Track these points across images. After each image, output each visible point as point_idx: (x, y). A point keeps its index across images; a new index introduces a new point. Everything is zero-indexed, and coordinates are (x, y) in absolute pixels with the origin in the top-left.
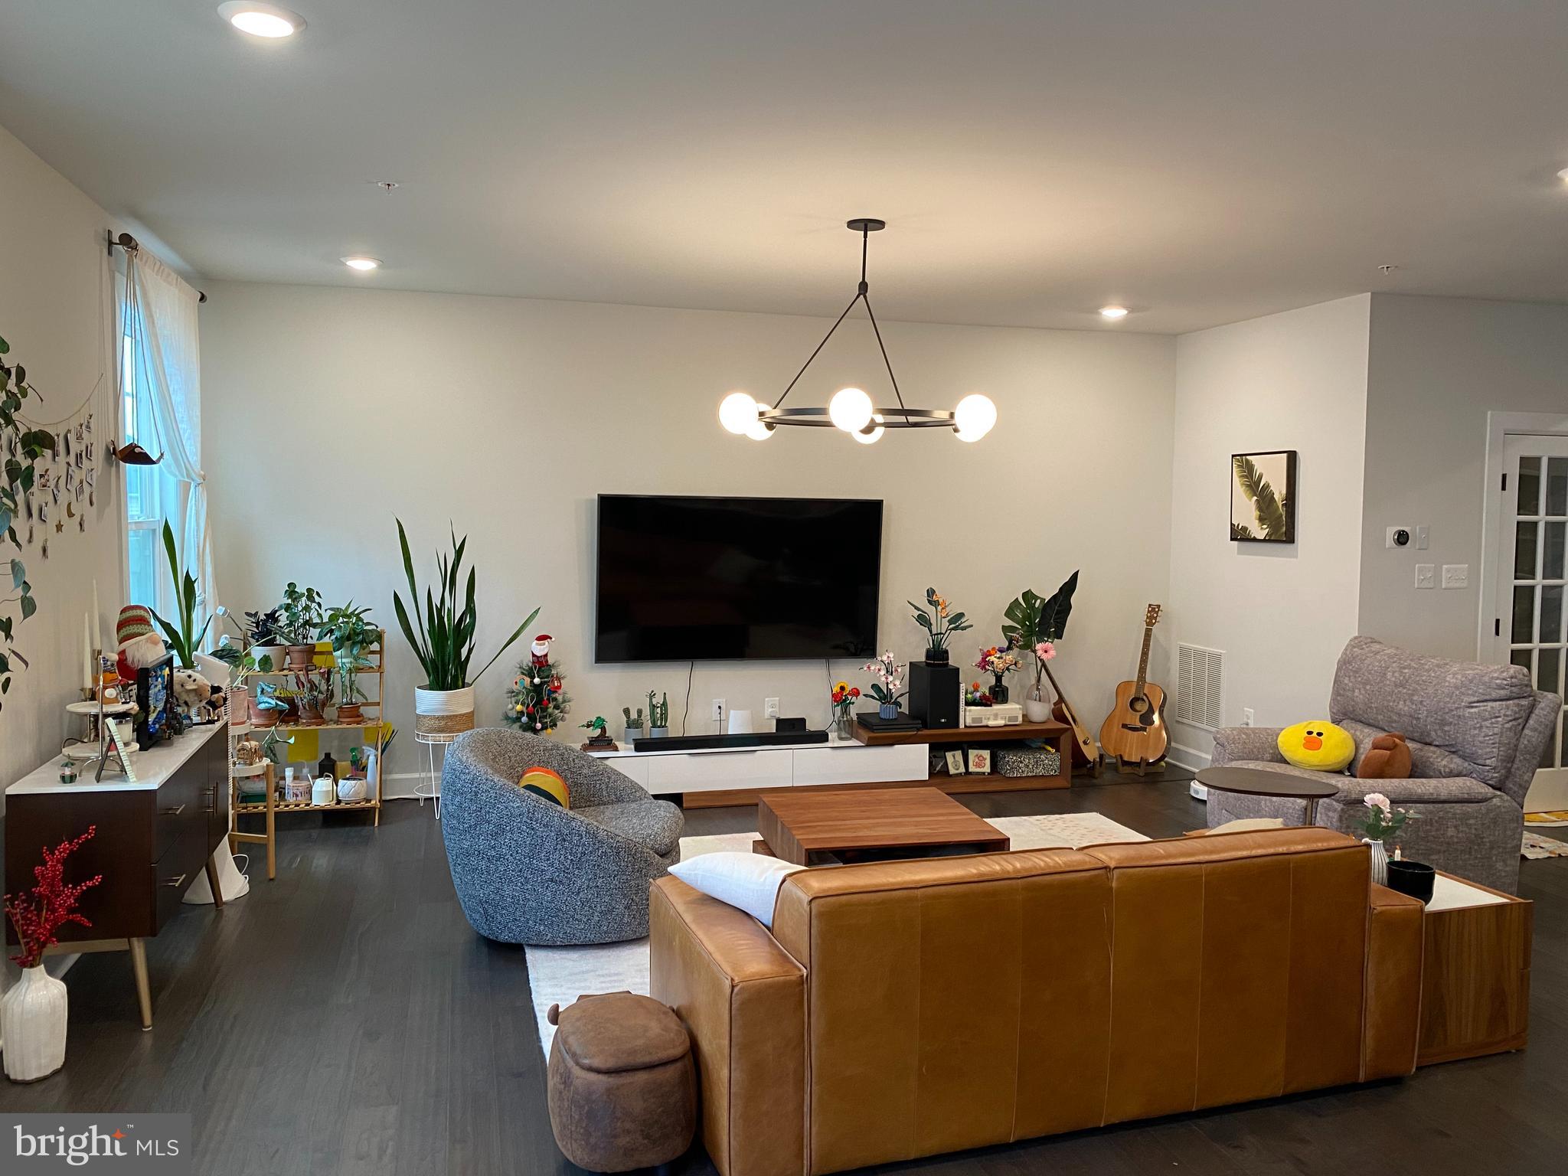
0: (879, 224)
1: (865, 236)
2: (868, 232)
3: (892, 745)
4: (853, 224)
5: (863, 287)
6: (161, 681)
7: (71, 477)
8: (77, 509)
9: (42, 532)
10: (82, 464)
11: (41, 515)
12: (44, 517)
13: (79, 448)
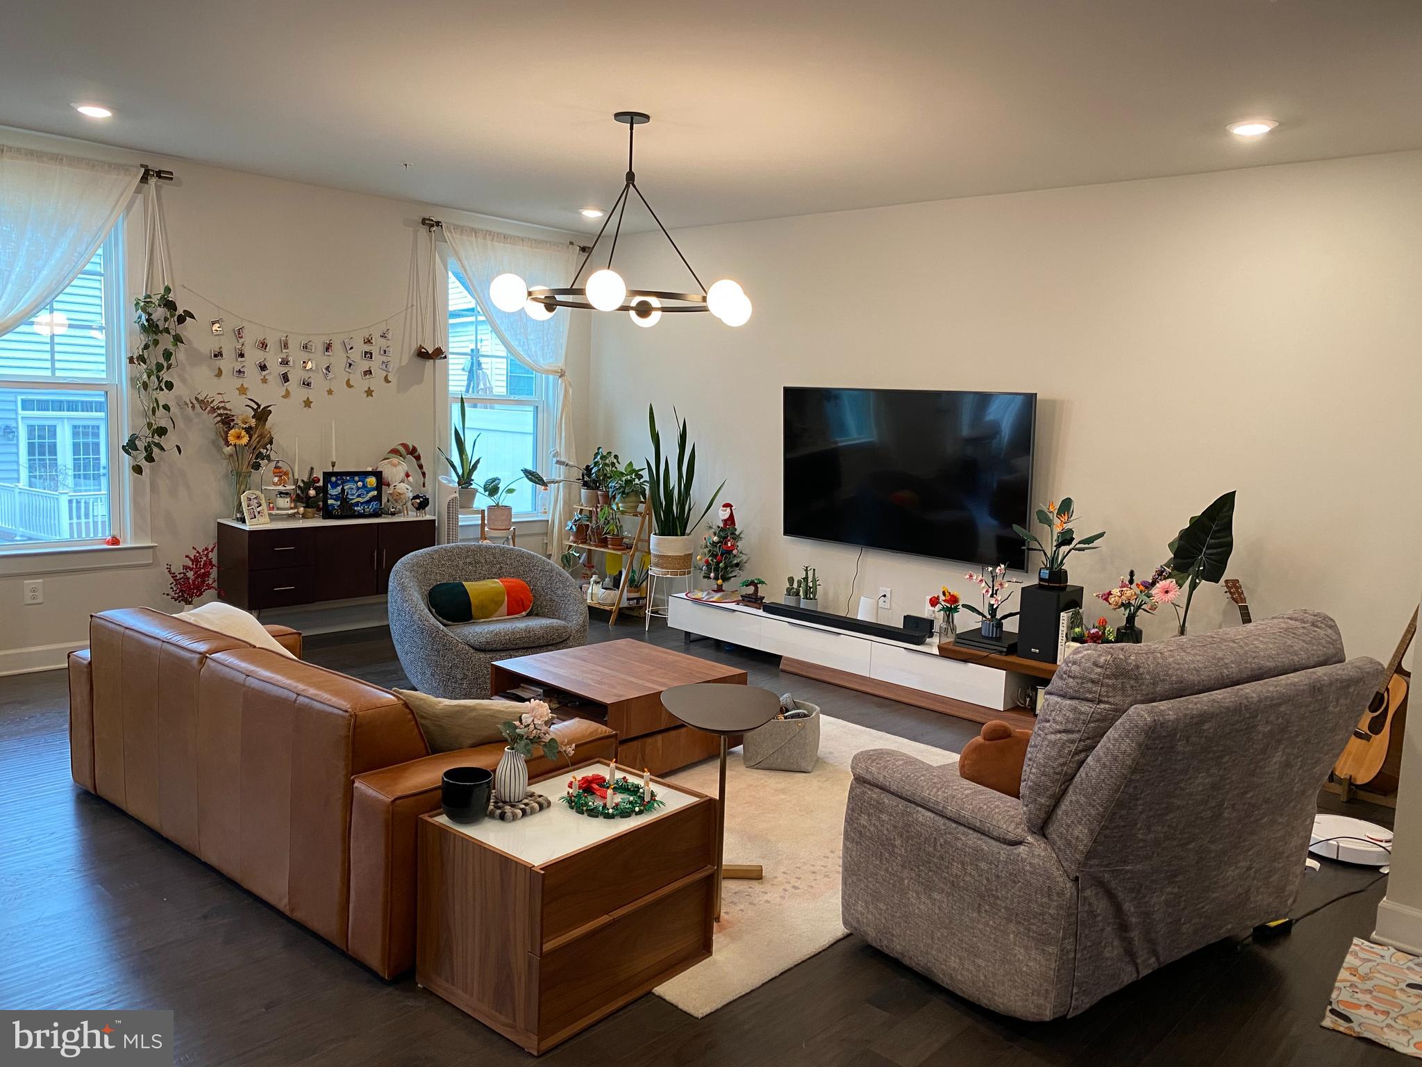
0: (646, 117)
1: (632, 129)
2: (634, 125)
3: (965, 661)
4: (619, 116)
5: (630, 177)
6: (360, 484)
7: (350, 365)
8: (361, 384)
9: (304, 393)
10: (371, 358)
11: (304, 384)
12: (308, 385)
13: (367, 348)
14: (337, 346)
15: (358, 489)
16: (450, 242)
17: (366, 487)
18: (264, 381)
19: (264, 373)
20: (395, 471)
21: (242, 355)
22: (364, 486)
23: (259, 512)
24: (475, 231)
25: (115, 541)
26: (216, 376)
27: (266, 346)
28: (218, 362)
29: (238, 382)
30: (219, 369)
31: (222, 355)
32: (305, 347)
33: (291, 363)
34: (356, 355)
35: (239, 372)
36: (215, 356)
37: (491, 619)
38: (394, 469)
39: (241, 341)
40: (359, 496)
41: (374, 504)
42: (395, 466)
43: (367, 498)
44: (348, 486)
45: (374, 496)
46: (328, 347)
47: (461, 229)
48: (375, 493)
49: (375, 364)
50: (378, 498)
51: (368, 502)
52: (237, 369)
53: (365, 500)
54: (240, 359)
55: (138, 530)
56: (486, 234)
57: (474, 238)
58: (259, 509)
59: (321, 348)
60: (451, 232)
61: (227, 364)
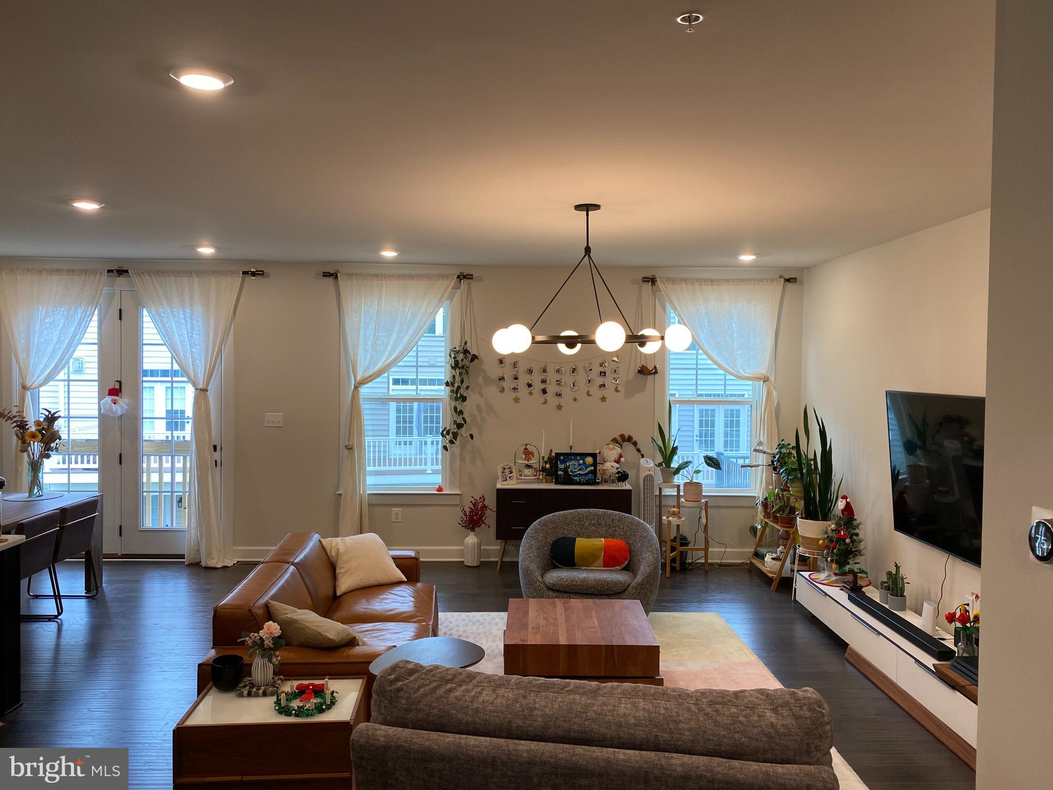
1: (587, 215)
2: (589, 212)
3: (953, 687)
5: (588, 250)
6: (581, 462)
7: (589, 381)
8: (597, 393)
9: (557, 401)
10: (605, 376)
11: (556, 395)
12: (559, 395)
13: (602, 369)
14: (580, 371)
15: (580, 465)
16: (664, 290)
17: (586, 464)
18: (531, 394)
19: (530, 389)
20: (612, 453)
21: (516, 378)
22: (584, 463)
23: (510, 477)
24: (684, 280)
25: (440, 489)
26: (500, 391)
27: (532, 372)
28: (501, 383)
29: (514, 395)
30: (503, 387)
31: (504, 379)
32: (558, 371)
33: (548, 382)
34: (594, 375)
35: (515, 389)
36: (500, 379)
37: (590, 568)
38: (610, 452)
39: (516, 369)
40: (580, 470)
41: (590, 476)
42: (611, 450)
43: (587, 471)
44: (572, 463)
45: (591, 470)
46: (574, 370)
47: (673, 281)
48: (592, 468)
49: (609, 380)
50: (594, 472)
51: (586, 474)
52: (512, 386)
53: (584, 472)
54: (515, 381)
55: (452, 484)
56: (694, 281)
57: (685, 285)
58: (510, 475)
59: (569, 371)
60: (664, 284)
61: (508, 384)
